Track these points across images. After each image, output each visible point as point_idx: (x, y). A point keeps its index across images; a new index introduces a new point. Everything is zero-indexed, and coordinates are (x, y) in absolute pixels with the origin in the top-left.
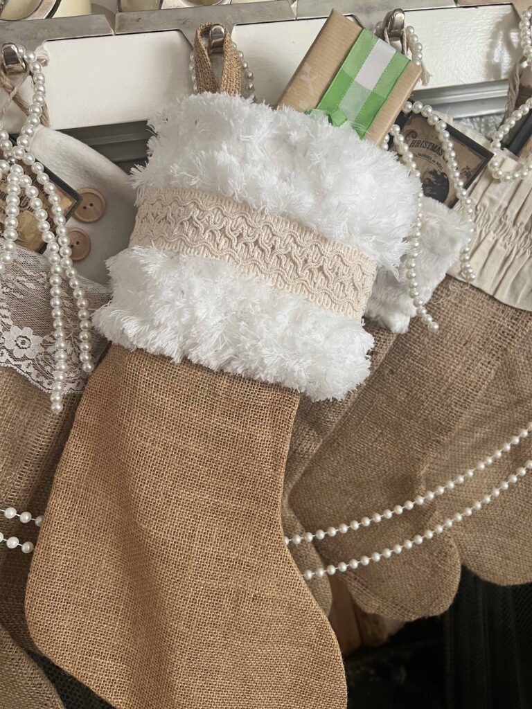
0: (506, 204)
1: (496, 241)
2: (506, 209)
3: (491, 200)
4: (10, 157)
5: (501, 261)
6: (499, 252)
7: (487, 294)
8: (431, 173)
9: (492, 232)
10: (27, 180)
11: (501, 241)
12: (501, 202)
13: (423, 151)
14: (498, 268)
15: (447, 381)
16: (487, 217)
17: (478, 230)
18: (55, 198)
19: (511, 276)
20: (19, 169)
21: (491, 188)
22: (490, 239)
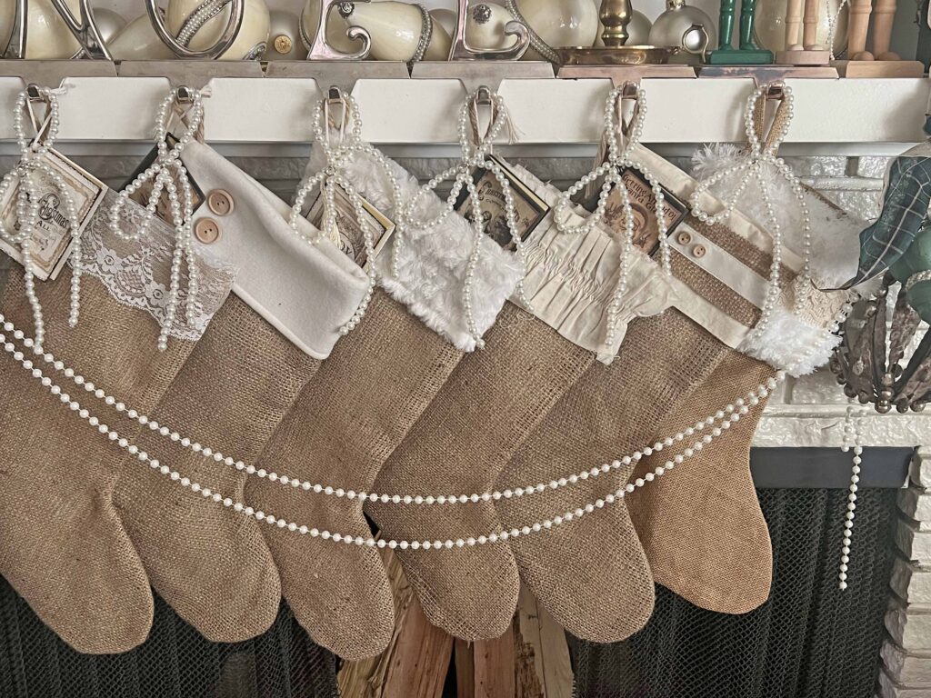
0: (574, 252)
1: (564, 283)
2: (574, 256)
3: (559, 247)
4: (163, 162)
5: (567, 301)
6: (564, 292)
7: (552, 329)
8: (500, 217)
9: (560, 275)
10: (170, 180)
11: (568, 283)
12: (568, 249)
13: (495, 199)
14: (563, 307)
15: (511, 400)
16: (556, 260)
17: (547, 271)
18: (189, 194)
19: (575, 315)
20: (166, 172)
21: (558, 237)
22: (559, 279)
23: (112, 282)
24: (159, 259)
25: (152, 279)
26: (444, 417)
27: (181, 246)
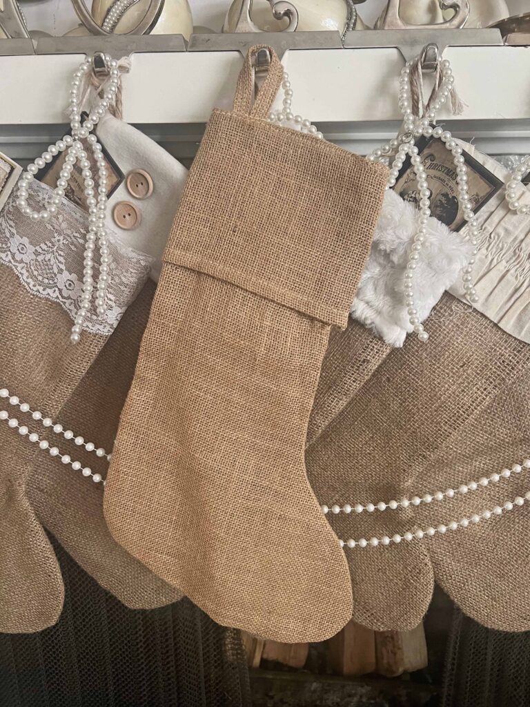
0: (522, 236)
1: (508, 271)
2: (522, 241)
3: (506, 230)
4: (75, 135)
5: (510, 291)
6: (508, 281)
7: (491, 321)
8: (443, 195)
9: (504, 262)
10: (83, 154)
11: (512, 271)
12: (516, 233)
13: (438, 174)
14: (506, 297)
15: (440, 399)
16: (500, 245)
17: (490, 258)
18: (103, 172)
19: (519, 307)
20: (79, 145)
21: (506, 219)
22: (502, 267)
23: (24, 271)
24: (72, 247)
25: (64, 268)
26: (361, 413)
27: (94, 229)
